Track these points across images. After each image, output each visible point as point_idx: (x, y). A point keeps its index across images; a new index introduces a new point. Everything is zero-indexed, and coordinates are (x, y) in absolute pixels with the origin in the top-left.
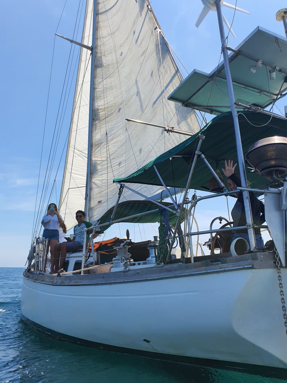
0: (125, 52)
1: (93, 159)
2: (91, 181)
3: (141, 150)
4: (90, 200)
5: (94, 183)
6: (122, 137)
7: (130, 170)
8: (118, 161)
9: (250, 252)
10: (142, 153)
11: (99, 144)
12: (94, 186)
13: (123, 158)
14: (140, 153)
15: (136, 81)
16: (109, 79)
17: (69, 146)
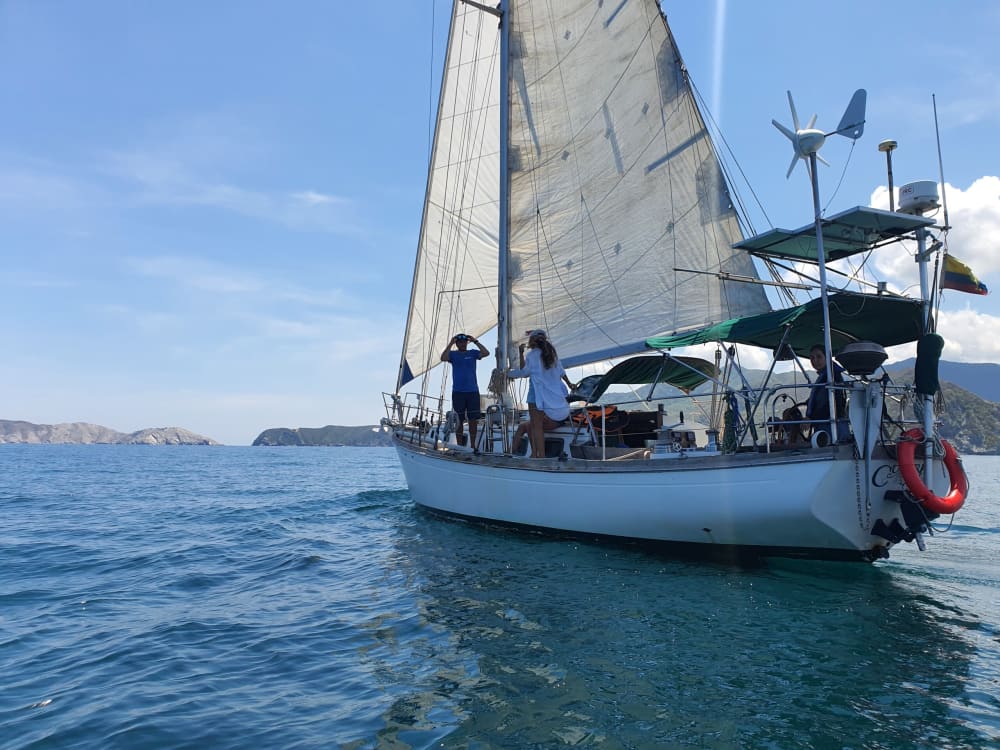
0: (576, 34)
1: (512, 250)
2: (509, 292)
3: (618, 248)
4: (509, 327)
5: (516, 296)
6: (573, 213)
7: (594, 281)
8: (565, 258)
9: (832, 445)
10: (622, 255)
11: (523, 222)
12: (515, 302)
13: (577, 254)
14: (617, 252)
15: (605, 106)
16: (542, 86)
17: (428, 201)
